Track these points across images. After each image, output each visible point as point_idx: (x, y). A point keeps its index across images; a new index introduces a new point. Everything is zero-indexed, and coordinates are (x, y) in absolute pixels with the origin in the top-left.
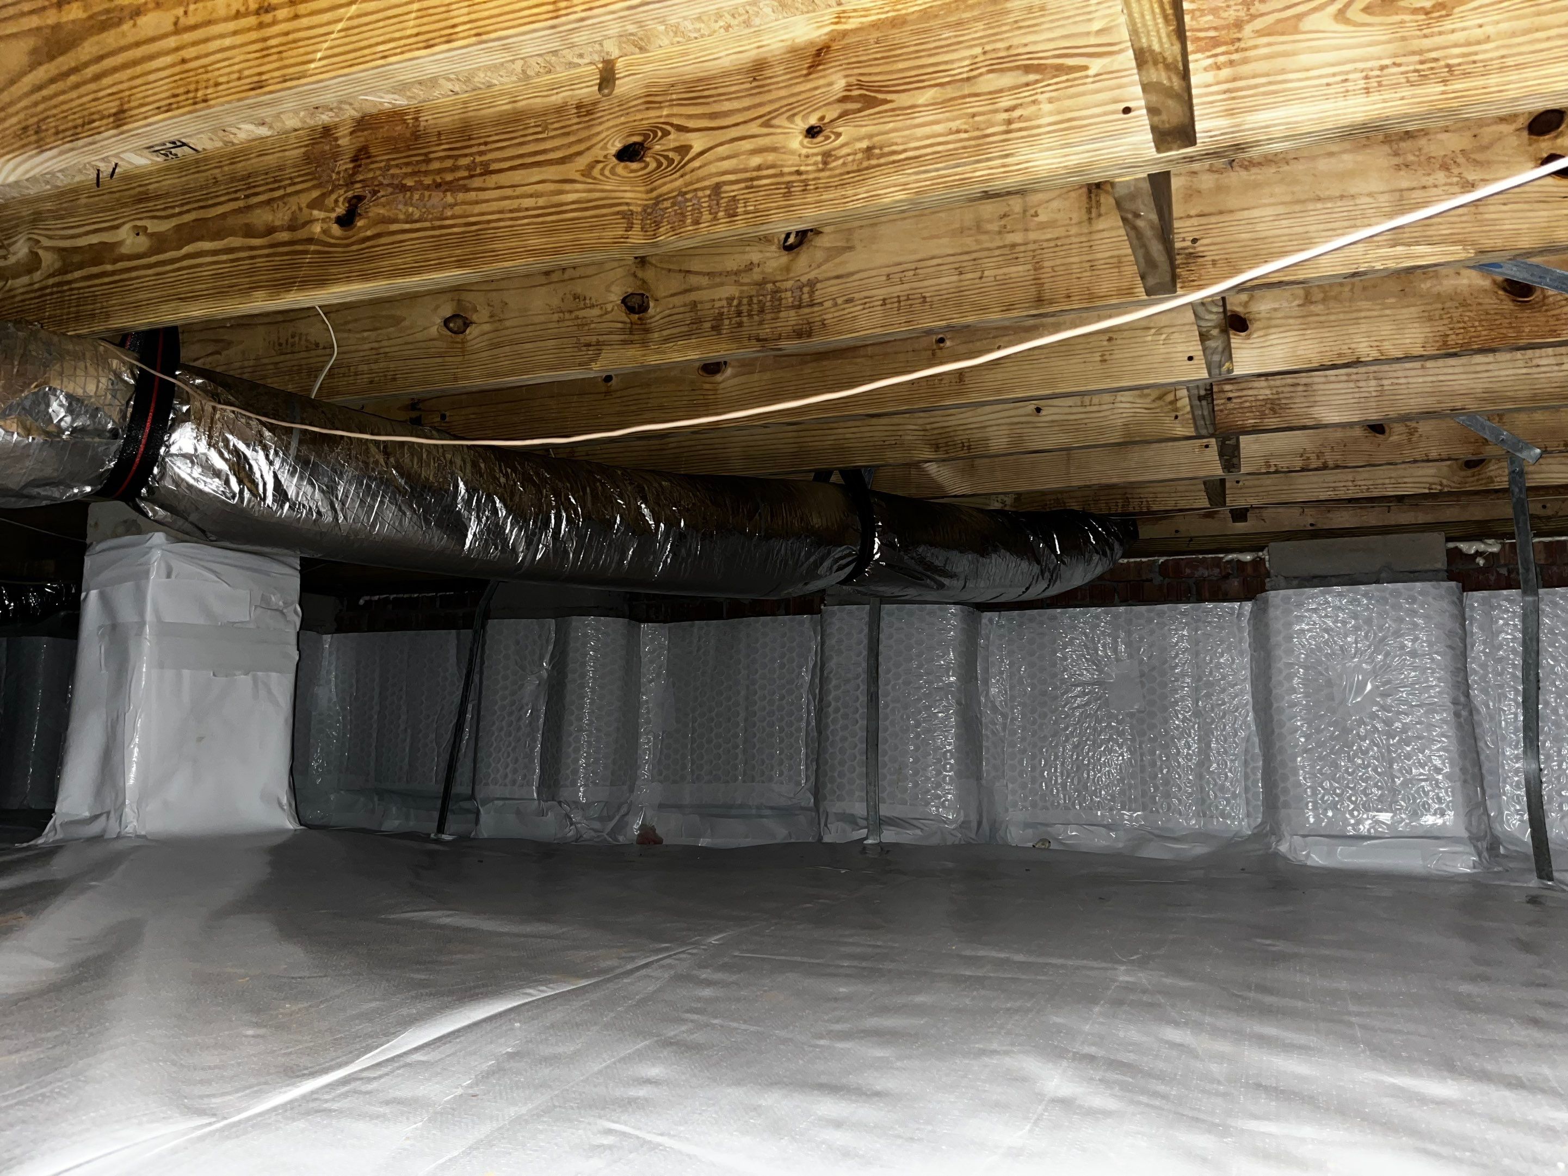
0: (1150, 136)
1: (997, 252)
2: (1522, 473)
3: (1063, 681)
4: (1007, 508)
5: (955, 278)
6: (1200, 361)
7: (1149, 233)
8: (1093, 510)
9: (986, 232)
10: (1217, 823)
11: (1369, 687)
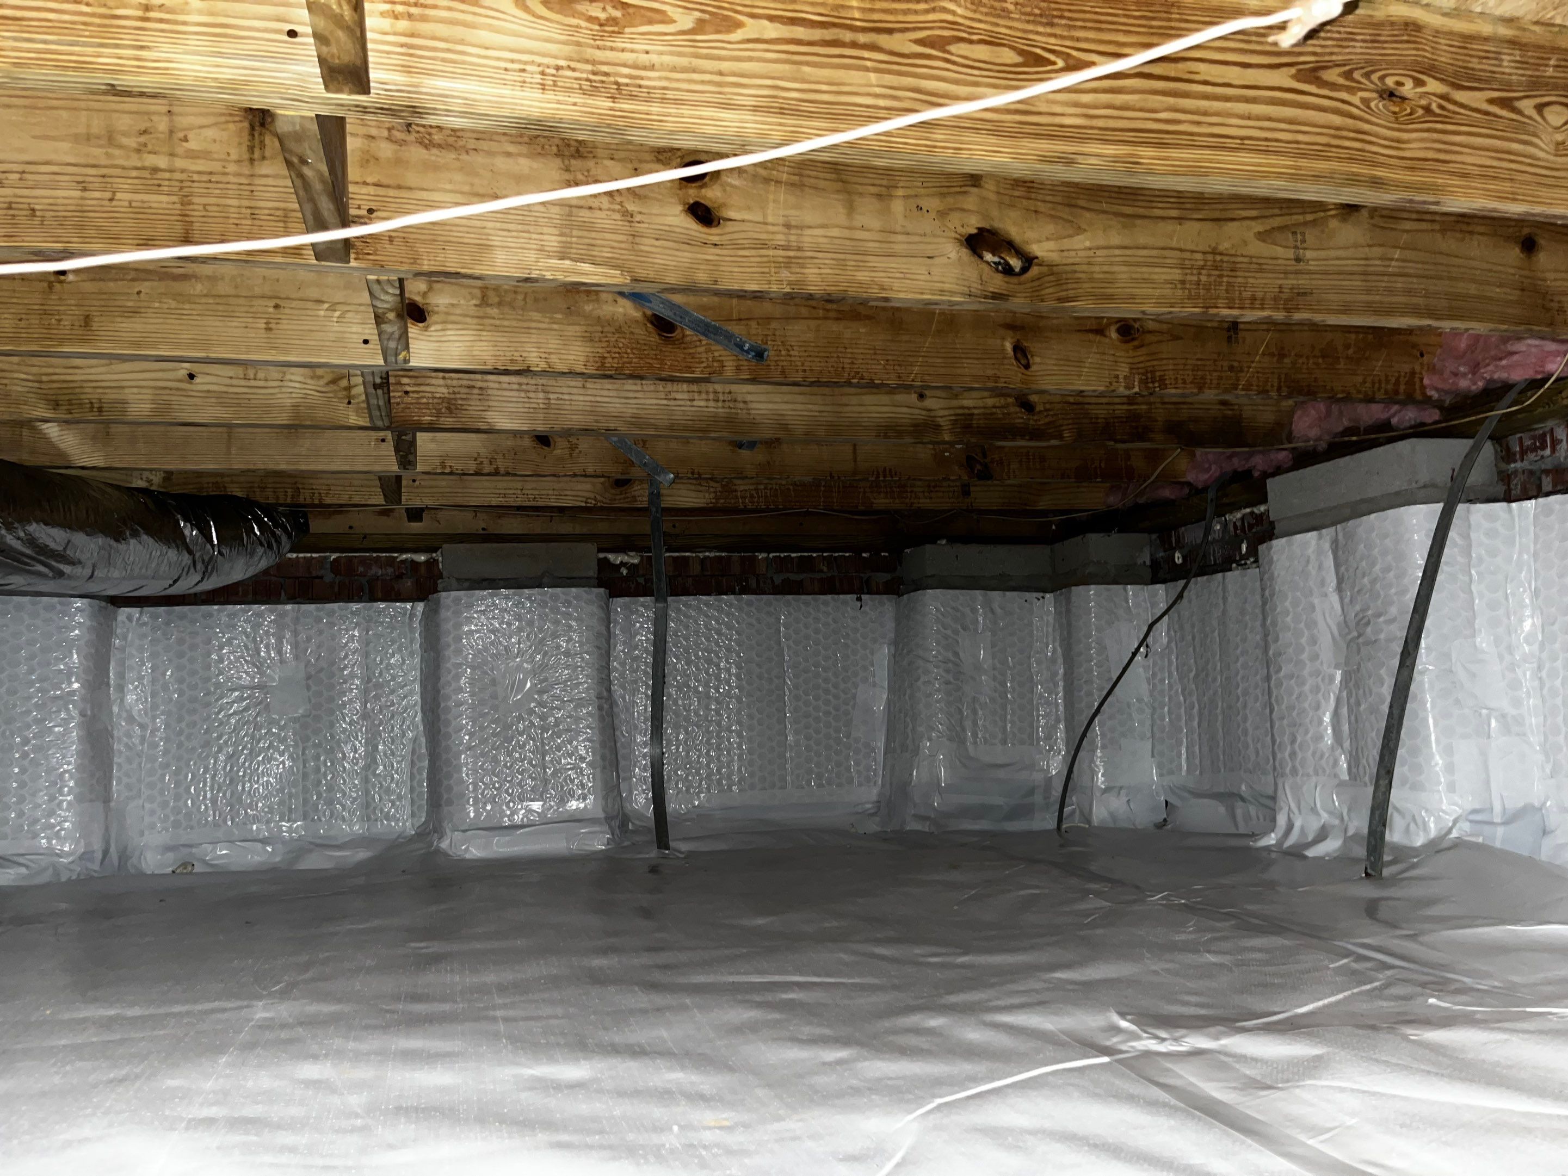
0: (318, 70)
1: (134, 173)
2: (659, 495)
3: (218, 685)
4: (153, 488)
5: (78, 194)
6: (375, 345)
7: (318, 186)
8: (259, 497)
9: (121, 147)
10: (380, 827)
11: (529, 685)
